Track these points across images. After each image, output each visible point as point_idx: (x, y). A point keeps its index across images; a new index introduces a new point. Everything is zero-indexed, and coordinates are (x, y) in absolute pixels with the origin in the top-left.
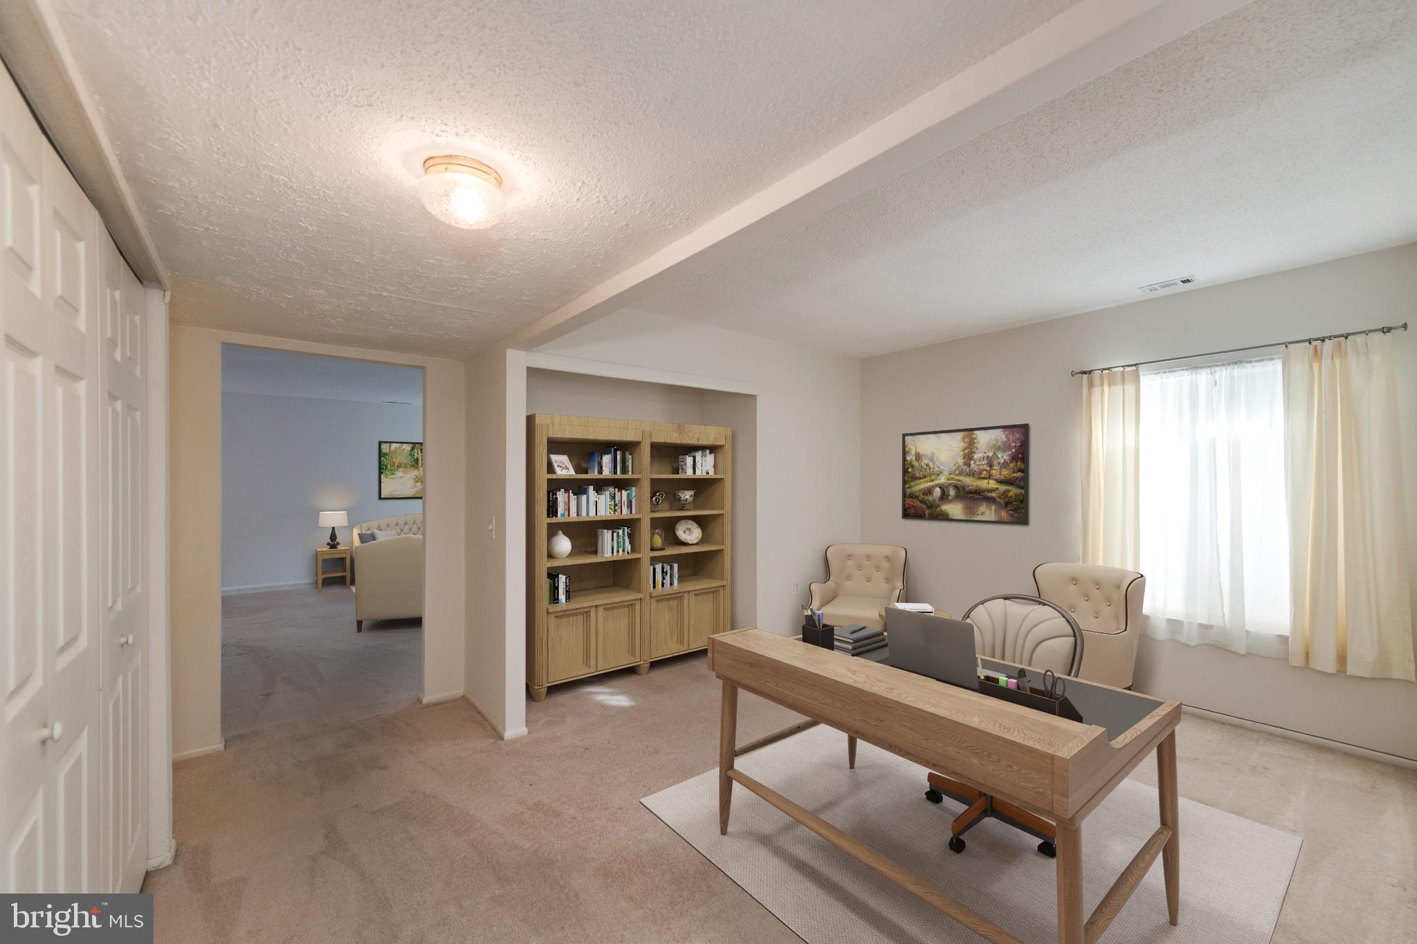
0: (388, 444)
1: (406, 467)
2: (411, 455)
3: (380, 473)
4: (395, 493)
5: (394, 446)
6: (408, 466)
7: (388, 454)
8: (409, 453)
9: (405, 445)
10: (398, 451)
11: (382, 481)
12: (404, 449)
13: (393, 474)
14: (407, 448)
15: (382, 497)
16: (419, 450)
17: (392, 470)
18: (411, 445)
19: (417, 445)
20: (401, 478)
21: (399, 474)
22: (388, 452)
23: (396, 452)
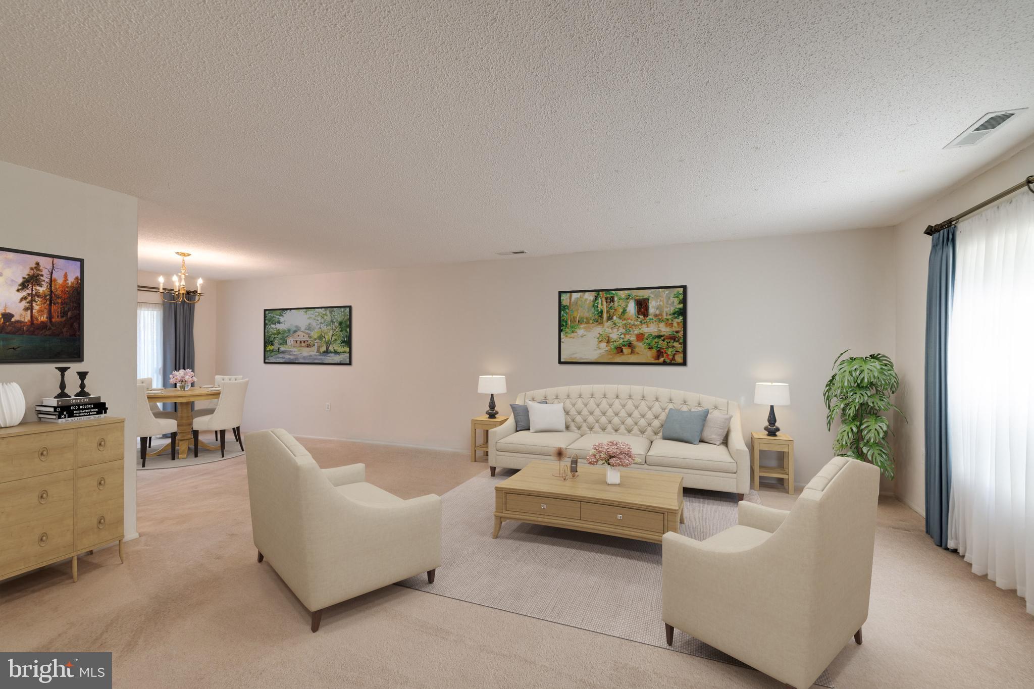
0: (568, 295)
1: (588, 323)
2: (595, 306)
3: (560, 331)
4: (575, 356)
5: (575, 295)
6: (591, 322)
7: (568, 307)
8: (592, 304)
9: (587, 294)
10: (579, 303)
11: (562, 340)
12: (586, 300)
13: (573, 332)
14: (590, 297)
15: (562, 360)
16: (604, 300)
17: (572, 327)
18: (594, 294)
19: (601, 293)
20: (582, 336)
21: (581, 331)
22: (568, 304)
23: (577, 303)
